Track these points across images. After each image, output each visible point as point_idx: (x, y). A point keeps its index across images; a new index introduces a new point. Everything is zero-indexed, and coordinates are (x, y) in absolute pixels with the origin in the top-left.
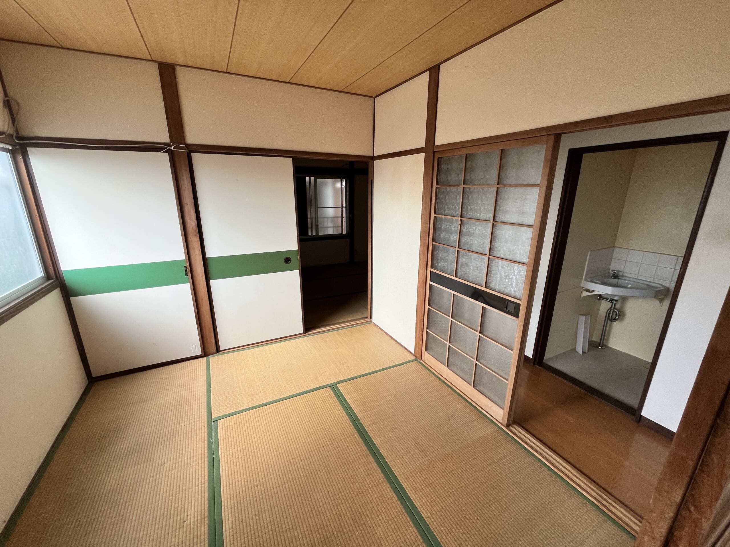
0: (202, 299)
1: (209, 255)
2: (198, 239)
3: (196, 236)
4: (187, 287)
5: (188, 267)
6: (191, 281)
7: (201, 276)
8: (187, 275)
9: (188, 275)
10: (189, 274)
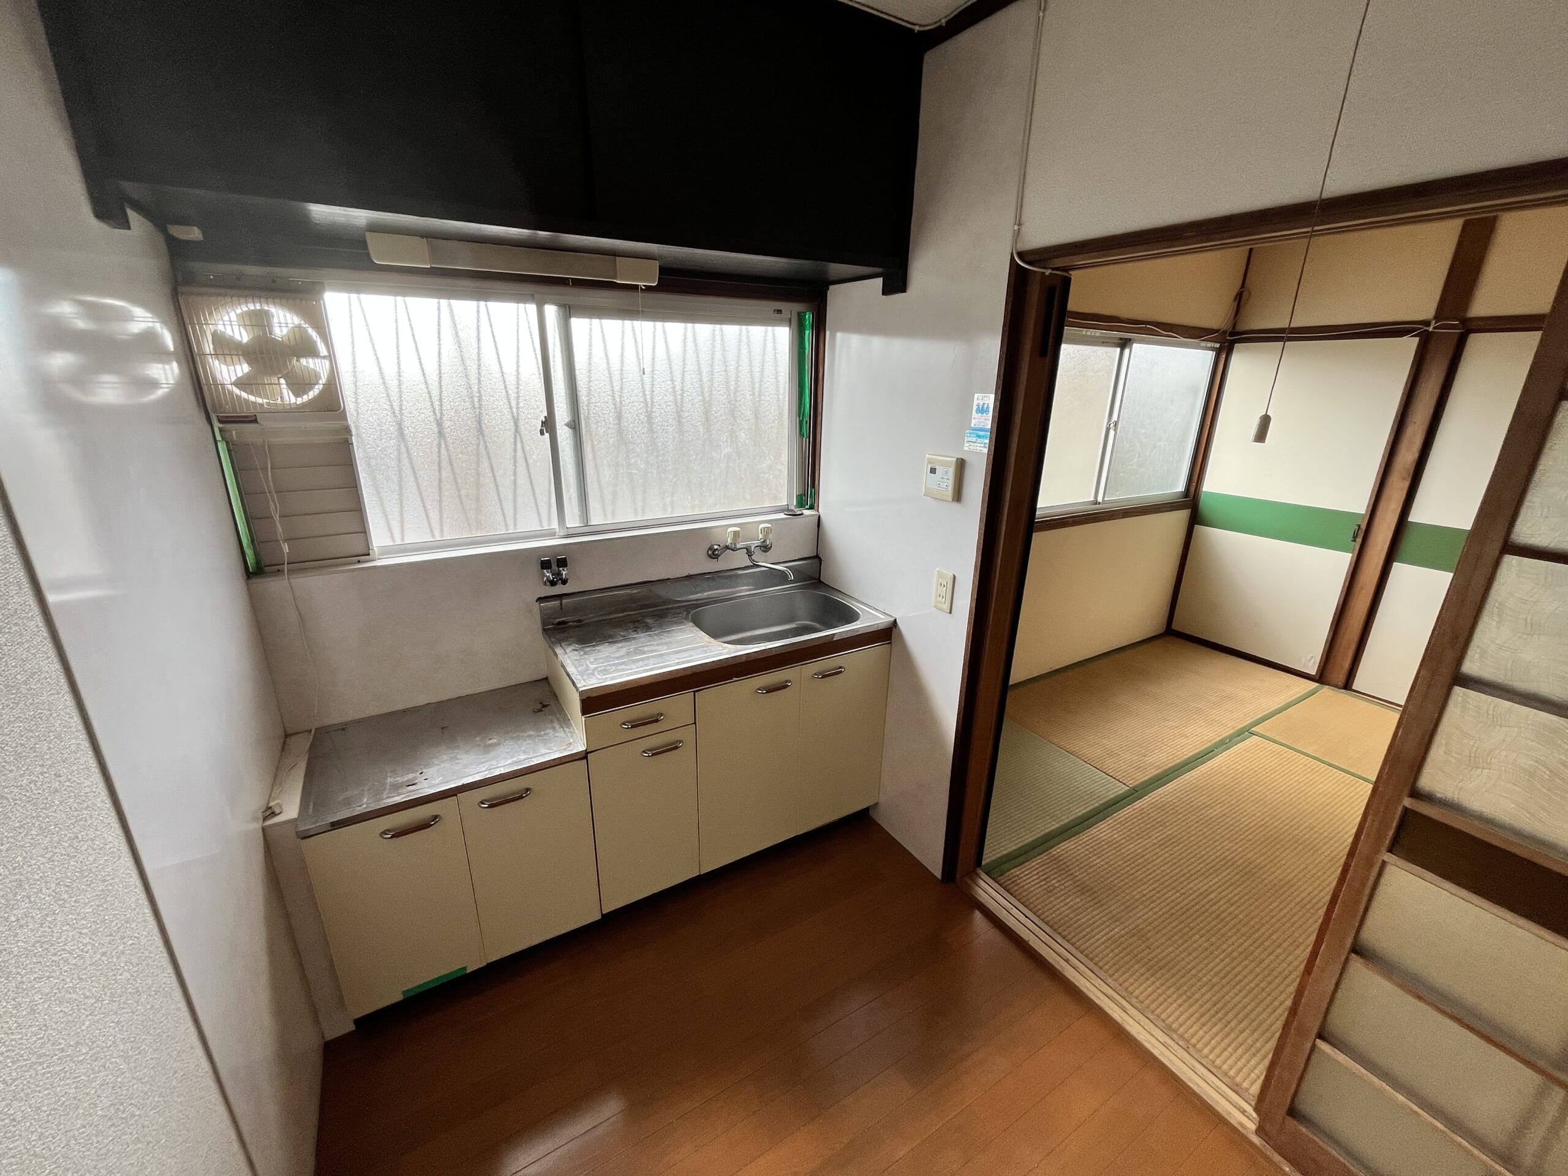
0: (1362, 588)
1: (1414, 517)
2: (1406, 484)
3: (1404, 479)
4: (1345, 559)
5: (1364, 527)
6: (1356, 552)
7: (1379, 548)
8: (1354, 541)
9: (1357, 540)
10: (1359, 540)
